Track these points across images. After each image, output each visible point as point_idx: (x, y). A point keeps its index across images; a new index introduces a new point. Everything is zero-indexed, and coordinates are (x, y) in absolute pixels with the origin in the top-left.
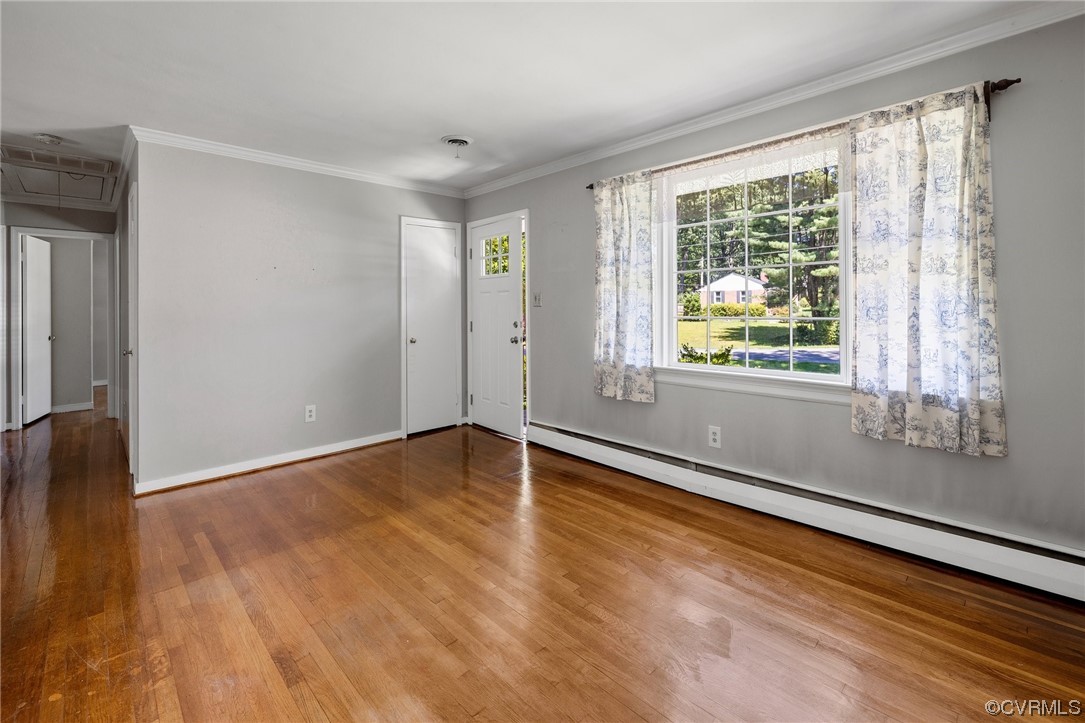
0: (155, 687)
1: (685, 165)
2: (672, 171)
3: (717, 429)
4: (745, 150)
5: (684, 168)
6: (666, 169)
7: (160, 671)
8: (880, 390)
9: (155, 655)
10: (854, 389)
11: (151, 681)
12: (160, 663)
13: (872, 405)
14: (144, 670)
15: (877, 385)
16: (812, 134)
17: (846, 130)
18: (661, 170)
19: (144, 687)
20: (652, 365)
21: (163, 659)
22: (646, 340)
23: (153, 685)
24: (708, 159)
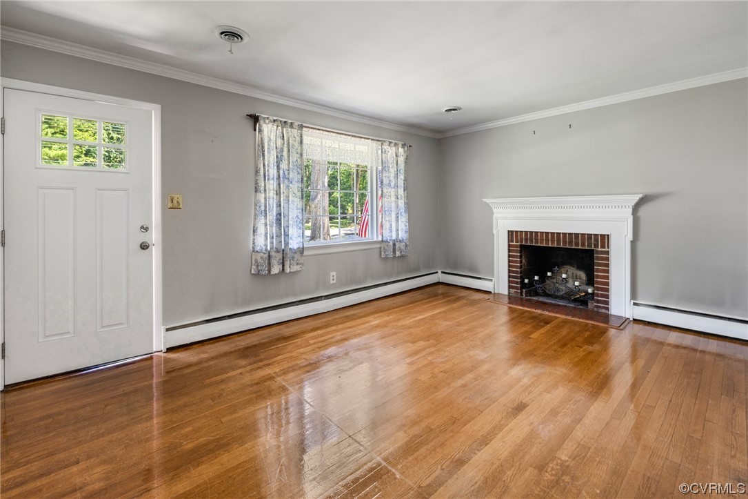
0: (567, 458)
1: (322, 130)
2: (315, 131)
3: (334, 273)
4: (349, 135)
5: (322, 132)
6: (312, 128)
7: (557, 465)
8: (390, 240)
9: (549, 477)
10: (382, 241)
11: (567, 464)
12: (552, 469)
13: (387, 246)
14: (563, 474)
15: (389, 238)
16: (372, 140)
17: (380, 143)
18: (309, 127)
19: (571, 465)
20: (303, 246)
21: (549, 469)
22: (299, 231)
23: (567, 461)
24: (333, 132)
